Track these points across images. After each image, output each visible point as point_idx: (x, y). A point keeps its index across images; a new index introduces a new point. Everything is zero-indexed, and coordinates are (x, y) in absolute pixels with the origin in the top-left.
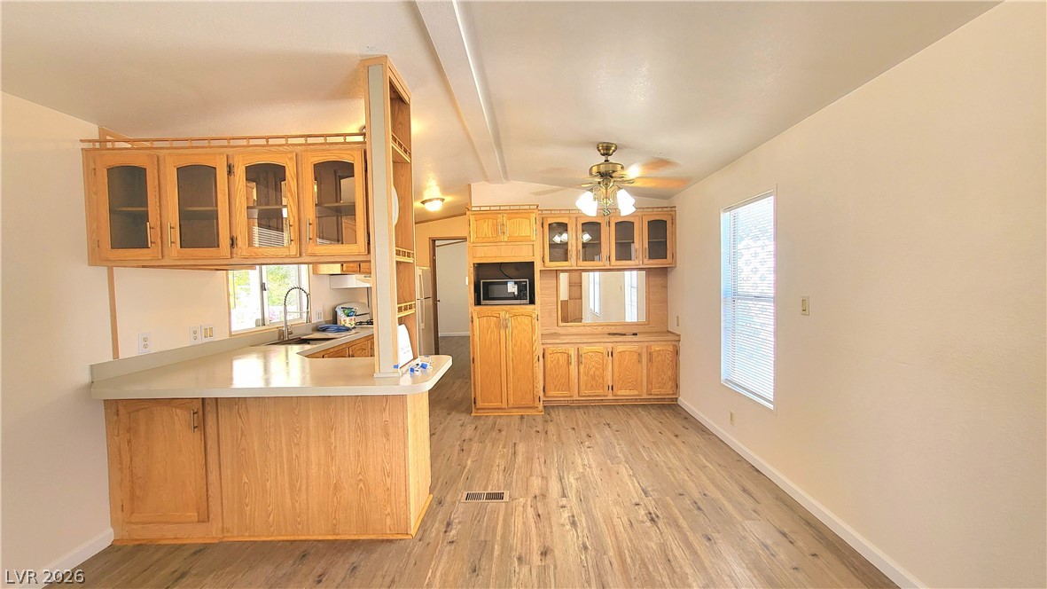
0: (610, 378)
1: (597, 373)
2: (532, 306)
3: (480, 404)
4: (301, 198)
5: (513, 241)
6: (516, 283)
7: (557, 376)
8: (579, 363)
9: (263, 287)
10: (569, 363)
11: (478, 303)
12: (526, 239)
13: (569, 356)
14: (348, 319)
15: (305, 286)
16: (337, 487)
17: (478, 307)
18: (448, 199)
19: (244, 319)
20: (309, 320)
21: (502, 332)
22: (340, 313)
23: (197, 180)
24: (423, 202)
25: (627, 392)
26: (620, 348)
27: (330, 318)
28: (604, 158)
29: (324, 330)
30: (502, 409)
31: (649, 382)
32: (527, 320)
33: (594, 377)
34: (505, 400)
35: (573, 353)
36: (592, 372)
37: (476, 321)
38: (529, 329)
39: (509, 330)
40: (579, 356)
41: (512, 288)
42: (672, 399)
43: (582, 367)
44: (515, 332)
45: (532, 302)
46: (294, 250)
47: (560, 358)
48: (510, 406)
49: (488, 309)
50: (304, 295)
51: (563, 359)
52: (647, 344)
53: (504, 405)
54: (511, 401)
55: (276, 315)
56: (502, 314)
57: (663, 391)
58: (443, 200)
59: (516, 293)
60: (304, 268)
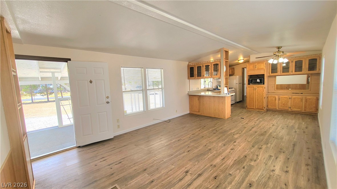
0: (290, 104)
1: (285, 103)
2: (263, 85)
3: (248, 107)
4: (211, 68)
5: (258, 69)
6: (259, 79)
7: (272, 103)
8: (279, 100)
9: (205, 82)
10: (275, 100)
11: (249, 84)
12: (262, 69)
13: (276, 98)
14: (220, 88)
15: (212, 81)
16: (215, 110)
17: (249, 85)
18: (245, 59)
19: (202, 87)
20: (212, 88)
21: (255, 91)
22: (218, 86)
23: (199, 68)
24: (238, 61)
25: (296, 109)
26: (294, 97)
27: (216, 87)
28: (278, 50)
29: (215, 89)
30: (253, 109)
31: (305, 107)
32: (261, 88)
33: (284, 104)
34: (254, 107)
35: (277, 97)
36: (283, 103)
37: (248, 88)
38: (262, 90)
39: (256, 90)
40: (279, 98)
41: (258, 81)
42: (316, 114)
43: (280, 101)
44: (258, 91)
45: (264, 84)
46: (210, 77)
47: (273, 98)
48: (256, 108)
49: (251, 85)
50: (212, 83)
51: (274, 99)
52: (305, 96)
53: (254, 108)
54: (256, 107)
55: (207, 87)
56: (255, 87)
57: (311, 110)
58: (244, 59)
59: (259, 82)
60: (212, 79)
